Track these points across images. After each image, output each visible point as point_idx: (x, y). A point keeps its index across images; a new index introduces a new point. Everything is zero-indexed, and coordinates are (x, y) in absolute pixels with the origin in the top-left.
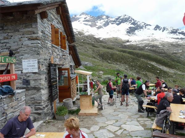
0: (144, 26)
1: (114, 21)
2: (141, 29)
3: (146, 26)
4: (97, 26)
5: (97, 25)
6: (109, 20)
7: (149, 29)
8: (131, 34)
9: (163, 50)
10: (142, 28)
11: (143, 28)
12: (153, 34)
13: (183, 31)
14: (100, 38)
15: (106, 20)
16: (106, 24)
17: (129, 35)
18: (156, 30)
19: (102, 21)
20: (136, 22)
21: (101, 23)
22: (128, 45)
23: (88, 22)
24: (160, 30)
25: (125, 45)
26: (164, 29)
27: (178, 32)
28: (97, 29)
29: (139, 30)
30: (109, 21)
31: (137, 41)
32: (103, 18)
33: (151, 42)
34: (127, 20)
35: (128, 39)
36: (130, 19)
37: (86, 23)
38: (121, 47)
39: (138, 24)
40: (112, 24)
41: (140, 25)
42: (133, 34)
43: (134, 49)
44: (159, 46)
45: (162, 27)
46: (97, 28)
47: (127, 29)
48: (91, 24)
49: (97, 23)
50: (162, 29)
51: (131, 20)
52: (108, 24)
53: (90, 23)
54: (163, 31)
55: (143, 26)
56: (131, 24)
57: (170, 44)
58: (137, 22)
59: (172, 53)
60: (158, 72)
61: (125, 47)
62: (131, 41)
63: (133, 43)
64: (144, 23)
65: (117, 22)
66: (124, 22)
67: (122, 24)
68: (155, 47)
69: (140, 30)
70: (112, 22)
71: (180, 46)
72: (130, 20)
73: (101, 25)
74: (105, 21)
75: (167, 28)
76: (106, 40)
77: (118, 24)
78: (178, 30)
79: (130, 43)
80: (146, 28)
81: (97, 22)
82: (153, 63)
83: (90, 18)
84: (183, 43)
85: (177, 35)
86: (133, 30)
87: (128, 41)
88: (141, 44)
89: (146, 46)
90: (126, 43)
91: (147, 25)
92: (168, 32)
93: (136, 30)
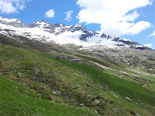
0: (94, 34)
1: (69, 29)
2: (91, 36)
3: (95, 34)
4: (55, 33)
5: (55, 32)
6: (65, 27)
7: (97, 37)
8: (83, 40)
9: (106, 54)
10: (91, 35)
11: (92, 36)
12: (100, 41)
13: (122, 39)
14: (59, 44)
15: (63, 27)
16: (63, 31)
17: (81, 41)
18: (102, 38)
19: (59, 28)
20: (87, 30)
21: (58, 30)
22: (81, 50)
23: (47, 28)
24: (105, 38)
25: (79, 50)
26: (109, 37)
27: (119, 40)
28: (55, 35)
29: (89, 37)
30: (65, 28)
31: (87, 47)
32: (60, 25)
33: (98, 48)
34: (80, 29)
35: (81, 45)
36: (82, 28)
37: (46, 29)
38: (76, 52)
39: (88, 32)
40: (68, 31)
41: (90, 33)
42: (85, 40)
43: (85, 54)
44: (103, 51)
45: (107, 36)
46: (55, 34)
47: (80, 36)
48: (50, 30)
50: (107, 37)
51: (83, 29)
52: (64, 31)
53: (49, 30)
54: (108, 39)
55: (93, 34)
56: (83, 32)
57: (112, 50)
58: (88, 31)
59: (112, 57)
60: (99, 68)
61: (79, 52)
62: (83, 47)
63: (85, 49)
64: (93, 31)
65: (72, 30)
66: (77, 30)
68: (100, 52)
69: (90, 37)
70: (68, 30)
71: (118, 51)
72: (82, 29)
73: (58, 31)
74: (61, 29)
75: (111, 36)
76: (64, 46)
77: (72, 32)
78: (119, 38)
79: (82, 48)
80: (95, 36)
81: (55, 29)
82: (97, 64)
83: (49, 25)
84: (120, 49)
85: (118, 42)
86: (85, 37)
87: (81, 47)
88: (91, 49)
89: (94, 51)
90: (79, 48)
91: (96, 33)
92: (112, 39)
93: (87, 37)
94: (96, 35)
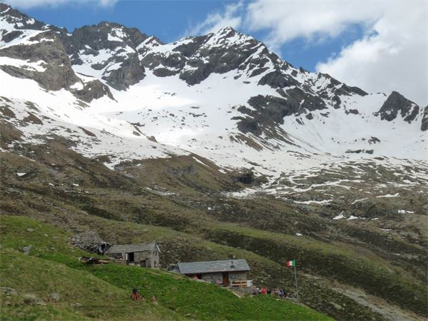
0: (331, 95)
1: (171, 61)
2: (312, 108)
3: (342, 98)
4: (78, 86)
5: (76, 80)
6: (141, 51)
7: (355, 112)
8: (263, 136)
9: (417, 231)
10: (316, 103)
11: (323, 107)
12: (375, 140)
14: (105, 159)
15: (129, 50)
17: (251, 143)
18: (390, 118)
19: (104, 55)
20: (289, 72)
21: (97, 67)
22: (247, 202)
24: (409, 119)
25: (234, 202)
28: (74, 99)
29: (303, 116)
30: (141, 57)
31: (291, 179)
32: (110, 38)
33: (360, 186)
34: (242, 60)
36: (255, 56)
38: (213, 214)
39: (296, 83)
40: (161, 73)
41: (307, 88)
42: (274, 135)
43: (279, 227)
44: (397, 208)
46: (77, 93)
47: (243, 109)
48: (42, 70)
49: (75, 68)
50: (419, 117)
51: (261, 62)
52: (138, 76)
53: (37, 66)
54: (424, 128)
55: (324, 95)
56: (262, 82)
58: (295, 73)
61: (236, 212)
62: (264, 179)
63: (273, 192)
65: (188, 68)
66: (223, 71)
67: (214, 77)
68: (378, 214)
69: (310, 117)
70: (161, 66)
72: (257, 61)
73: (98, 75)
74: (119, 59)
77: (192, 79)
79: (258, 190)
80: (337, 107)
81: (80, 62)
82: (356, 294)
86: (271, 113)
87: (247, 179)
88: (311, 195)
89: (335, 208)
90: (238, 189)
91: (347, 90)
93: (286, 113)
94: (349, 101)
